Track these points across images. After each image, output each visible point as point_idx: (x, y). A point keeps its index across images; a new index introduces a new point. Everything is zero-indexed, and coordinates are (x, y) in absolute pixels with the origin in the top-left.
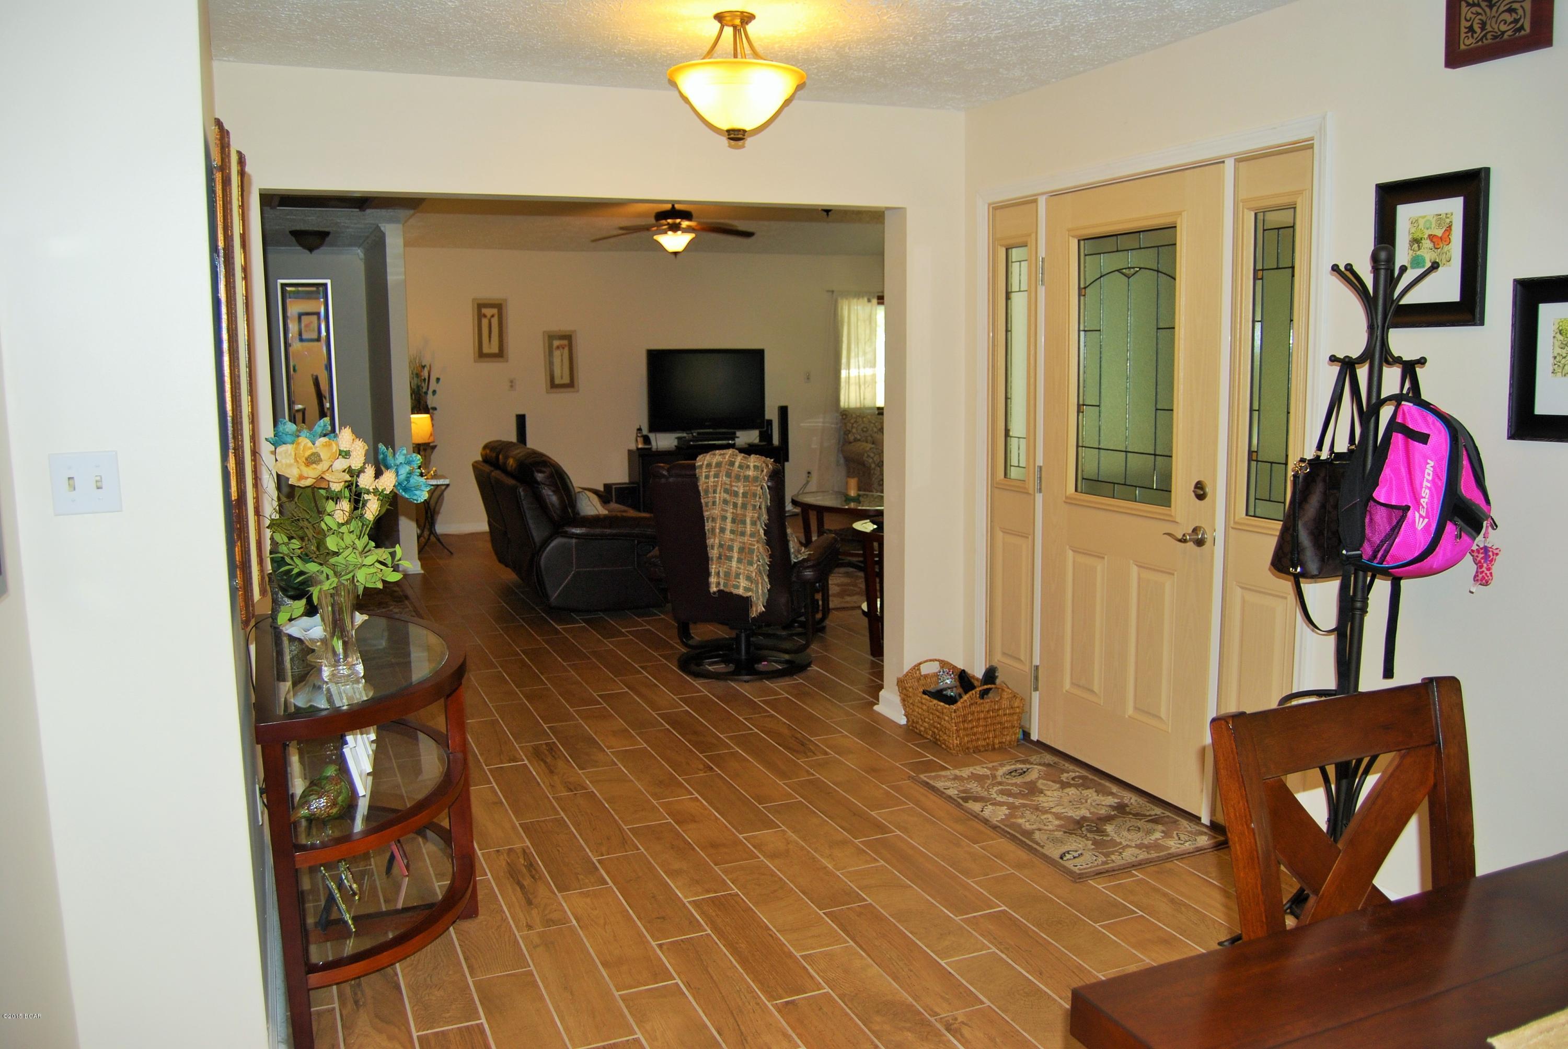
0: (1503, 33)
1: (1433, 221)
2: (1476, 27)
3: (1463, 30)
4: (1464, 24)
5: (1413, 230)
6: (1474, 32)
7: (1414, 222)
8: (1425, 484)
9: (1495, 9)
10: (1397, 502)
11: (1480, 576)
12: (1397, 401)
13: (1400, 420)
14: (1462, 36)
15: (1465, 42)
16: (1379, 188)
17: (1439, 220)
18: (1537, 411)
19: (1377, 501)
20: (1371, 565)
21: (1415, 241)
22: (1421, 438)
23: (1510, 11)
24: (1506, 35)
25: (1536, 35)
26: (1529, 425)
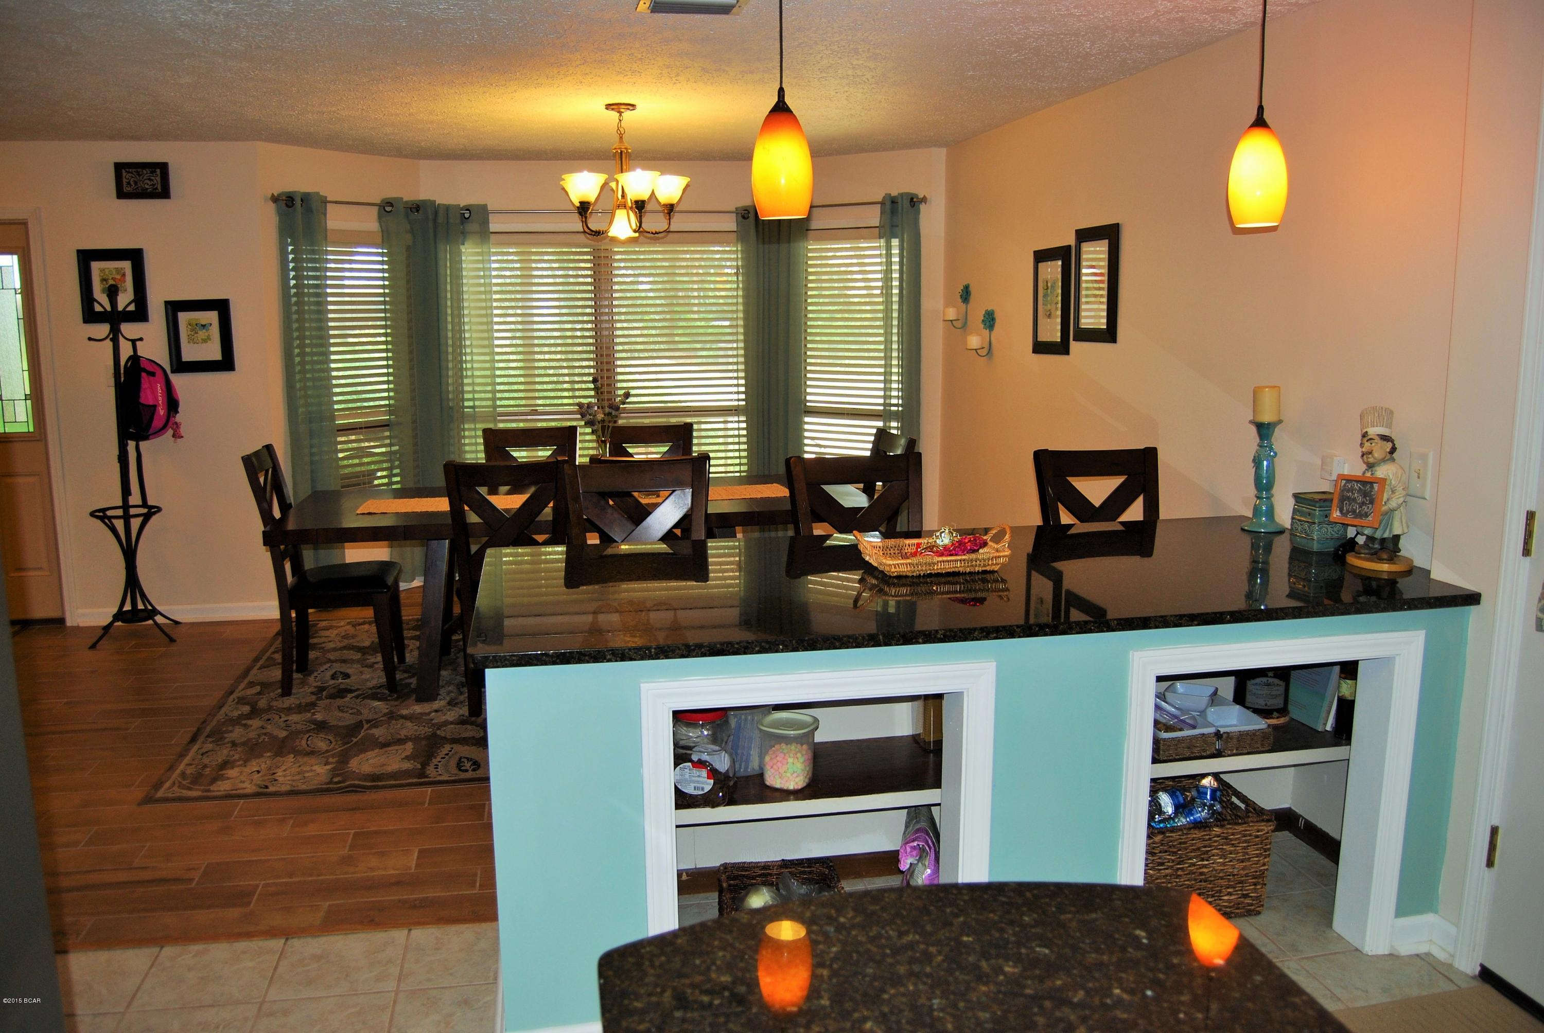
0: (147, 189)
1: (114, 272)
2: (132, 183)
3: (125, 184)
4: (124, 180)
5: (102, 275)
6: (131, 185)
7: (102, 270)
8: (160, 394)
9: (141, 177)
10: (151, 403)
11: (177, 435)
12: (135, 358)
13: (142, 366)
14: (125, 185)
15: (126, 189)
16: (79, 252)
17: (118, 270)
18: (184, 360)
19: (143, 405)
20: (143, 434)
21: (104, 280)
22: (152, 374)
23: (150, 179)
24: (149, 190)
25: (164, 193)
26: (182, 366)
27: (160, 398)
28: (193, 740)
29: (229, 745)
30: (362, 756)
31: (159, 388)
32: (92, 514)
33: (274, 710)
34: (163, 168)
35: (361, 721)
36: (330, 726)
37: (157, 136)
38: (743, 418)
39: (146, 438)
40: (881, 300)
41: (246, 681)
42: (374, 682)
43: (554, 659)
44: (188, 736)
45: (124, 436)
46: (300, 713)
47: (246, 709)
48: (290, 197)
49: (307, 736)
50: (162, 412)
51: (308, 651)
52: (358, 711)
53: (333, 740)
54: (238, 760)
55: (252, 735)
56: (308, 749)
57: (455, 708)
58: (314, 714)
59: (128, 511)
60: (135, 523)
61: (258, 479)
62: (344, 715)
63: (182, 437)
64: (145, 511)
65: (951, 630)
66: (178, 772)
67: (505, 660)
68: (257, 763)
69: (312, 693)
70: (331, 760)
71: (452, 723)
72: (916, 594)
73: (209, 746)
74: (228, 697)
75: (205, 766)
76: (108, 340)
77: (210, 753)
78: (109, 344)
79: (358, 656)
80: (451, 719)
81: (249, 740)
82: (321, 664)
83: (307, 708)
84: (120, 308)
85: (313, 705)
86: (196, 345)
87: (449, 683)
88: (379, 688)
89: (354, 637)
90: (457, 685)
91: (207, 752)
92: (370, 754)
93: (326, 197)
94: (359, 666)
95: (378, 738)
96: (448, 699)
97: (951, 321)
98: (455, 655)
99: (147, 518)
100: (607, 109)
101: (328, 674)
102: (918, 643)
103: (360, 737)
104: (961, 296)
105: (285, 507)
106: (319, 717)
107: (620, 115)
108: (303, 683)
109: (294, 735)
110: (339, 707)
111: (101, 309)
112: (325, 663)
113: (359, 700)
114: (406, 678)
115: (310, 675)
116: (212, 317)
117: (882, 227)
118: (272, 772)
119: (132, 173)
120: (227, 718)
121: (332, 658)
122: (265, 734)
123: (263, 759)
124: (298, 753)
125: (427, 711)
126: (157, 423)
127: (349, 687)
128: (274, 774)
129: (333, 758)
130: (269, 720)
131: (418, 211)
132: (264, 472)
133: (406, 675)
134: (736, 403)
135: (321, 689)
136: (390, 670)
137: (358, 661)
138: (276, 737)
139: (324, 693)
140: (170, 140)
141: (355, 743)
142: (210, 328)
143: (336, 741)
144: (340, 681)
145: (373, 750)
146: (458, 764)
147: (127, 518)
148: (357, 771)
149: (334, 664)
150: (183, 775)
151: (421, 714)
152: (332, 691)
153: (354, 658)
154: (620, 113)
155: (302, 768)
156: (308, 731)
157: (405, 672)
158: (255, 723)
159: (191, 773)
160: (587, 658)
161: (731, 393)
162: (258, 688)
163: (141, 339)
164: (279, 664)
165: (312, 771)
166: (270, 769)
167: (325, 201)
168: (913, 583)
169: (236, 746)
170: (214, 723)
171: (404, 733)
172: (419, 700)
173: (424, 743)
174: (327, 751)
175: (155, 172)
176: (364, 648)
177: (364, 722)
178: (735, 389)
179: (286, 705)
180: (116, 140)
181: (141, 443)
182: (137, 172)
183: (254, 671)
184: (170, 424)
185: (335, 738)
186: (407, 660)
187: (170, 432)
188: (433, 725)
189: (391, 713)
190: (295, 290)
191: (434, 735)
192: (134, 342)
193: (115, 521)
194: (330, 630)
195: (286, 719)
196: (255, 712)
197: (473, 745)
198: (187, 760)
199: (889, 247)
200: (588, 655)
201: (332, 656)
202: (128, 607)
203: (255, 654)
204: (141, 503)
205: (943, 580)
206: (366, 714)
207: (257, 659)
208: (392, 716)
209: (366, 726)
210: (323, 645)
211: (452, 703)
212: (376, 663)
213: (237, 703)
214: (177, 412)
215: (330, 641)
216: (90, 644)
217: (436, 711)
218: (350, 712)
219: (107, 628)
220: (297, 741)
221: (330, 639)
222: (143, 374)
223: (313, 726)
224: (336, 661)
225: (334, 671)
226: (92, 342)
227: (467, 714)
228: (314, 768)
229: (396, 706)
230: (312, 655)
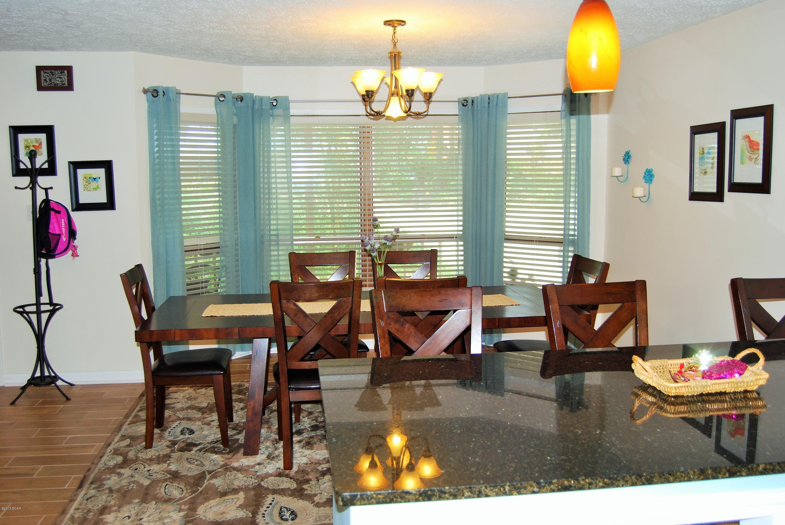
0: (58, 84)
1: (34, 141)
2: (48, 80)
3: (43, 80)
4: (42, 78)
5: (26, 143)
6: (47, 82)
7: (26, 140)
8: (63, 227)
9: (54, 76)
10: (58, 233)
11: (75, 255)
12: (47, 201)
13: (52, 207)
14: (43, 82)
15: (44, 84)
16: (11, 127)
17: (37, 140)
18: (80, 202)
19: (51, 234)
20: (51, 254)
21: (27, 147)
22: (59, 212)
23: (60, 78)
24: (59, 85)
25: (69, 87)
26: (80, 207)
27: (64, 229)
28: (81, 486)
29: (107, 491)
30: (206, 504)
31: (63, 222)
32: (15, 310)
33: (140, 460)
34: (69, 69)
35: (204, 472)
36: (182, 476)
37: (65, 47)
38: (461, 243)
39: (53, 257)
40: (562, 162)
41: (119, 435)
42: (211, 438)
43: (417, 497)
44: (77, 482)
45: (38, 255)
46: (159, 463)
47: (120, 459)
48: (155, 90)
49: (165, 484)
50: (64, 239)
51: (164, 410)
52: (202, 463)
53: (184, 489)
54: (114, 506)
55: (124, 483)
56: (166, 497)
57: (273, 462)
58: (169, 465)
59: (40, 308)
60: (45, 317)
61: (132, 290)
62: (191, 466)
63: (78, 256)
64: (51, 308)
65: (770, 464)
66: (68, 516)
67: (372, 498)
68: (129, 509)
69: (167, 446)
70: (183, 507)
71: (272, 475)
72: (692, 411)
73: (93, 492)
74: (107, 448)
75: (89, 511)
76: (29, 188)
77: (93, 499)
78: (29, 191)
79: (199, 415)
80: (270, 472)
81: (122, 487)
82: (173, 421)
83: (164, 459)
84: (38, 166)
85: (168, 456)
86: (89, 192)
87: (266, 439)
88: (216, 442)
89: (195, 398)
90: (273, 441)
91: (91, 498)
92: (213, 502)
93: (180, 90)
94: (200, 423)
95: (217, 488)
96: (267, 453)
97: (617, 176)
98: (268, 415)
99: (52, 312)
100: (385, 24)
101: (179, 430)
102: (741, 476)
103: (204, 486)
104: (624, 159)
105: (151, 310)
106: (173, 467)
107: (395, 29)
108: (161, 437)
109: (155, 483)
110: (187, 459)
111: (25, 167)
112: (176, 421)
113: (202, 453)
114: (235, 435)
115: (165, 430)
116: (101, 173)
117: (563, 111)
118: (139, 517)
119: (48, 73)
120: (105, 466)
121: (181, 416)
122: (134, 482)
123: (132, 506)
124: (158, 500)
125: (252, 464)
126: (61, 247)
127: (194, 442)
128: (141, 519)
129: (185, 505)
130: (136, 469)
131: (241, 101)
132: (135, 285)
133: (235, 432)
134: (456, 233)
135: (174, 443)
136: (223, 428)
137: (199, 419)
138: (142, 485)
139: (176, 446)
140: (74, 51)
141: (201, 492)
142: (99, 180)
143: (187, 490)
144: (187, 436)
145: (214, 499)
146: (280, 513)
147: (39, 313)
148: (204, 518)
149: (182, 421)
150: (72, 518)
151: (248, 466)
152: (182, 445)
153: (197, 416)
154: (394, 27)
155: (161, 514)
156: (166, 480)
157: (234, 429)
158: (126, 472)
159: (79, 517)
160: (447, 495)
161: (453, 226)
162: (128, 441)
163: (51, 188)
164: (143, 421)
165: (169, 517)
166: (137, 514)
167: (179, 93)
168: (689, 401)
169: (112, 493)
170: (96, 471)
171: (237, 484)
172: (246, 454)
173: (252, 493)
174: (180, 499)
175: (63, 72)
176: (203, 408)
177: (206, 473)
178: (456, 223)
179: (148, 456)
180: (37, 51)
181: (50, 261)
182: (51, 72)
183: (125, 427)
184: (70, 247)
185: (185, 486)
186: (234, 419)
187: (70, 252)
188: (258, 476)
189: (226, 465)
190: (158, 155)
191: (259, 485)
192: (46, 190)
193: (31, 315)
194: (179, 393)
195: (149, 469)
196: (126, 463)
197: (290, 495)
198: (76, 504)
199: (568, 125)
200: (448, 493)
201: (180, 415)
202: (38, 374)
203: (126, 411)
204: (48, 302)
205: (712, 399)
206: (208, 466)
207: (127, 416)
208: (227, 468)
209: (208, 477)
210: (174, 406)
211: (270, 457)
212: (213, 421)
213: (113, 454)
214: (75, 238)
215: (178, 402)
216: (11, 401)
217: (259, 464)
218: (196, 463)
219: (24, 388)
220: (158, 488)
221: (178, 401)
222: (52, 213)
223: (169, 476)
224: (183, 419)
225: (182, 428)
226: (18, 190)
227: (282, 467)
228: (171, 514)
229: (229, 459)
230: (167, 413)
